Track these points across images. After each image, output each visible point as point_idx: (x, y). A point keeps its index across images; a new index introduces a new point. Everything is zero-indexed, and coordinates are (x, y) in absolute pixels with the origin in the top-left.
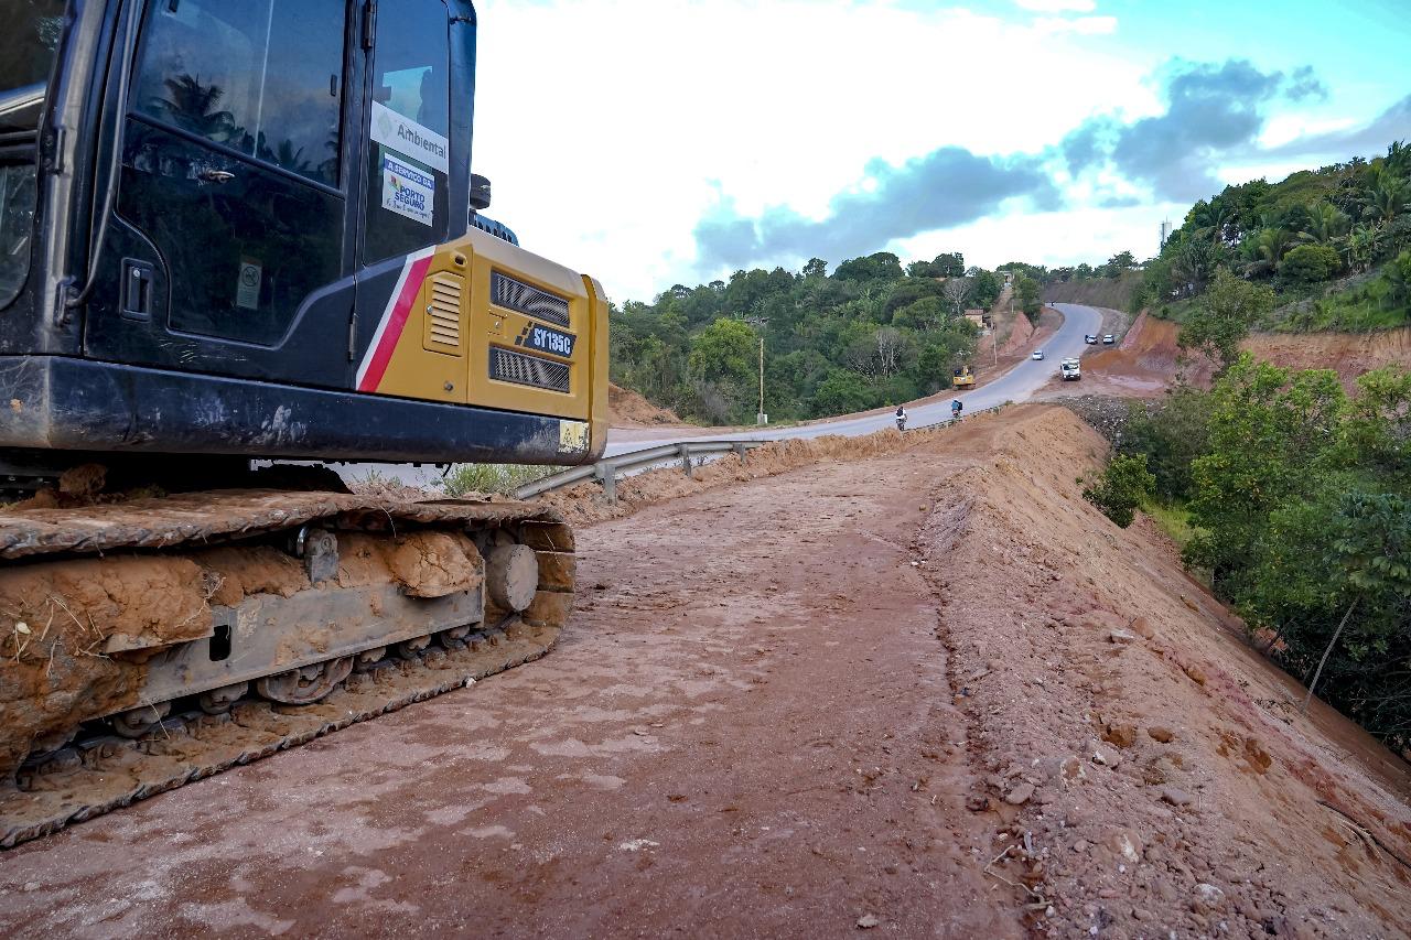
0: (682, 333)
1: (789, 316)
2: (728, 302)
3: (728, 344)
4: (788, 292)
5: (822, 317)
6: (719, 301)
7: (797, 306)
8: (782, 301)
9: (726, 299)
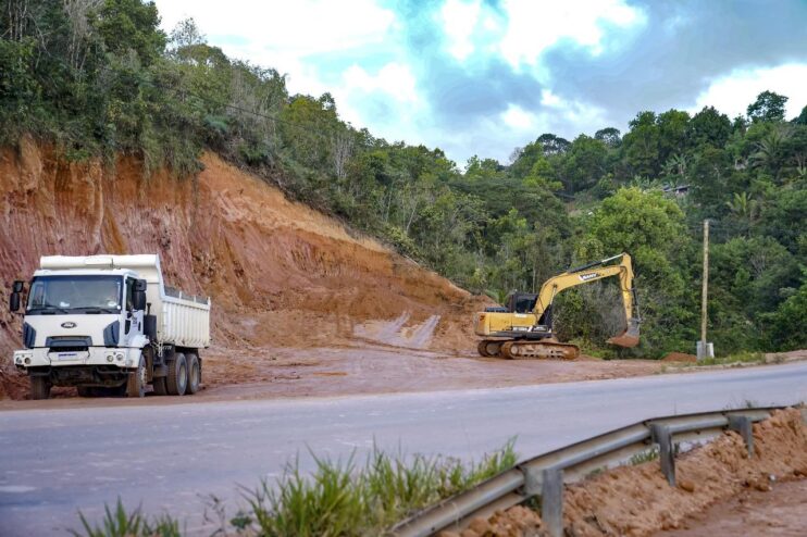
0: (559, 208)
1: (724, 182)
2: (625, 161)
3: (637, 225)
4: (721, 147)
5: (780, 184)
6: (612, 160)
7: (737, 168)
8: (712, 159)
9: (622, 156)
